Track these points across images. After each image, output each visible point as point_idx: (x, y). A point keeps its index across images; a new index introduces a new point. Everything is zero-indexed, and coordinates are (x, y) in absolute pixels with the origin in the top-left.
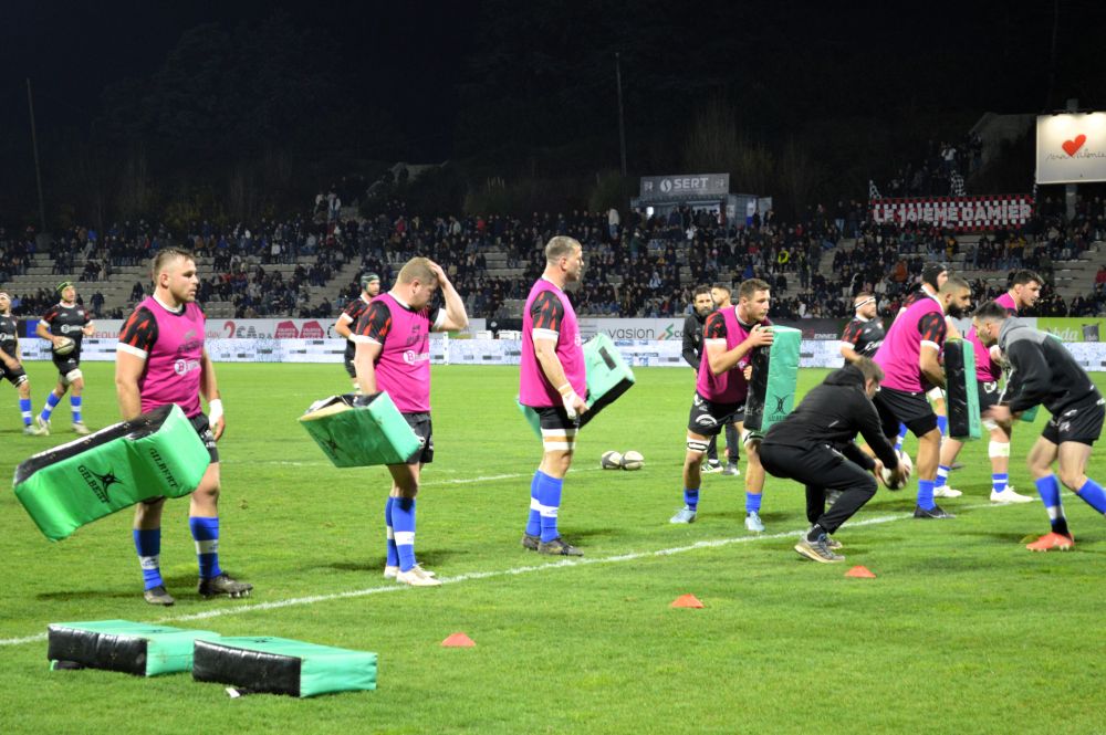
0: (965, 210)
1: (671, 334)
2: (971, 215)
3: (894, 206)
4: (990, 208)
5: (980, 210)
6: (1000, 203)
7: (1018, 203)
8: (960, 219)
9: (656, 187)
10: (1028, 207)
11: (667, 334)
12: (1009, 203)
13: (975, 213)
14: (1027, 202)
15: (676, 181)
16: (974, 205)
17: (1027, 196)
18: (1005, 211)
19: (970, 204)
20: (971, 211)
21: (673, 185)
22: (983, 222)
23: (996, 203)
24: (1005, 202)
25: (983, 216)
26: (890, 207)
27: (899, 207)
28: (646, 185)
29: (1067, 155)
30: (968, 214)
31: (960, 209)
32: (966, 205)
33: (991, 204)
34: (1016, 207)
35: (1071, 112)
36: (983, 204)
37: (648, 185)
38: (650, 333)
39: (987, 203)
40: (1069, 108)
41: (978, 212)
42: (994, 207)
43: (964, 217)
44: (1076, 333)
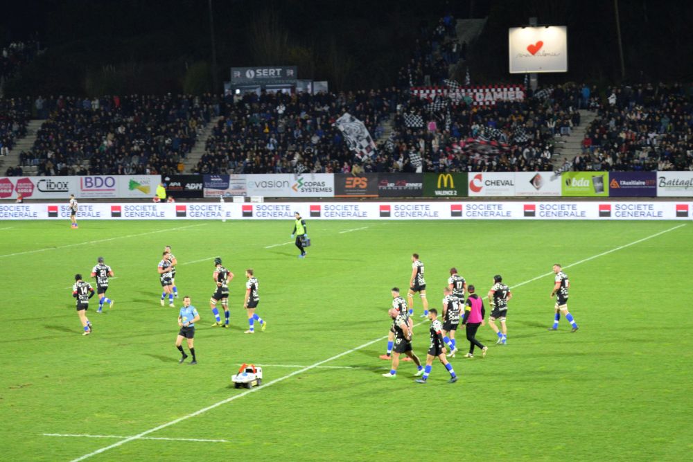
0: (478, 95)
1: (302, 184)
2: (482, 98)
3: (428, 91)
4: (495, 93)
5: (488, 94)
6: (502, 90)
7: (515, 90)
8: (475, 100)
9: (243, 75)
10: (522, 93)
11: (299, 184)
12: (508, 90)
13: (485, 96)
14: (521, 90)
15: (258, 71)
16: (484, 91)
17: (521, 86)
18: (505, 95)
19: (481, 90)
20: (482, 95)
21: (256, 73)
22: (490, 102)
23: (499, 90)
24: (505, 89)
25: (491, 99)
26: (425, 92)
27: (430, 92)
28: (235, 74)
29: (530, 54)
30: (480, 97)
31: (475, 94)
32: (478, 91)
33: (496, 90)
34: (513, 92)
35: (533, 26)
36: (490, 91)
37: (236, 74)
38: (286, 184)
39: (493, 90)
40: (531, 24)
41: (487, 95)
42: (498, 93)
43: (478, 99)
44: (588, 181)
